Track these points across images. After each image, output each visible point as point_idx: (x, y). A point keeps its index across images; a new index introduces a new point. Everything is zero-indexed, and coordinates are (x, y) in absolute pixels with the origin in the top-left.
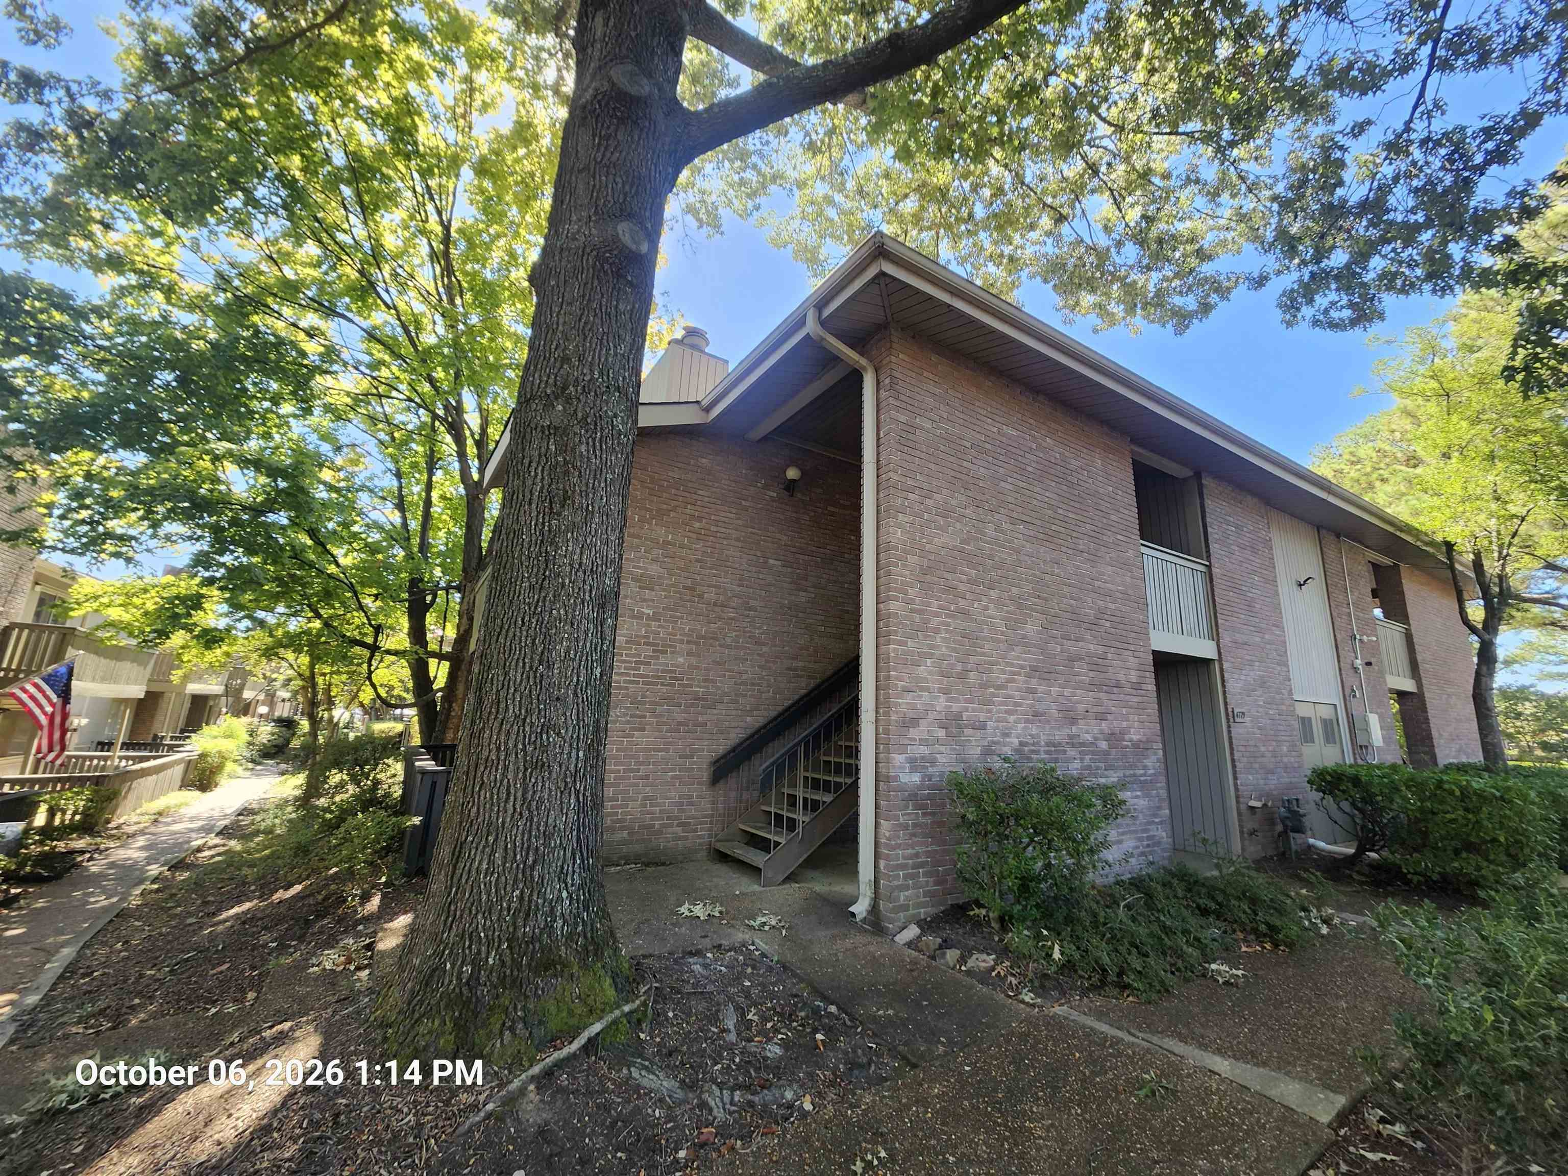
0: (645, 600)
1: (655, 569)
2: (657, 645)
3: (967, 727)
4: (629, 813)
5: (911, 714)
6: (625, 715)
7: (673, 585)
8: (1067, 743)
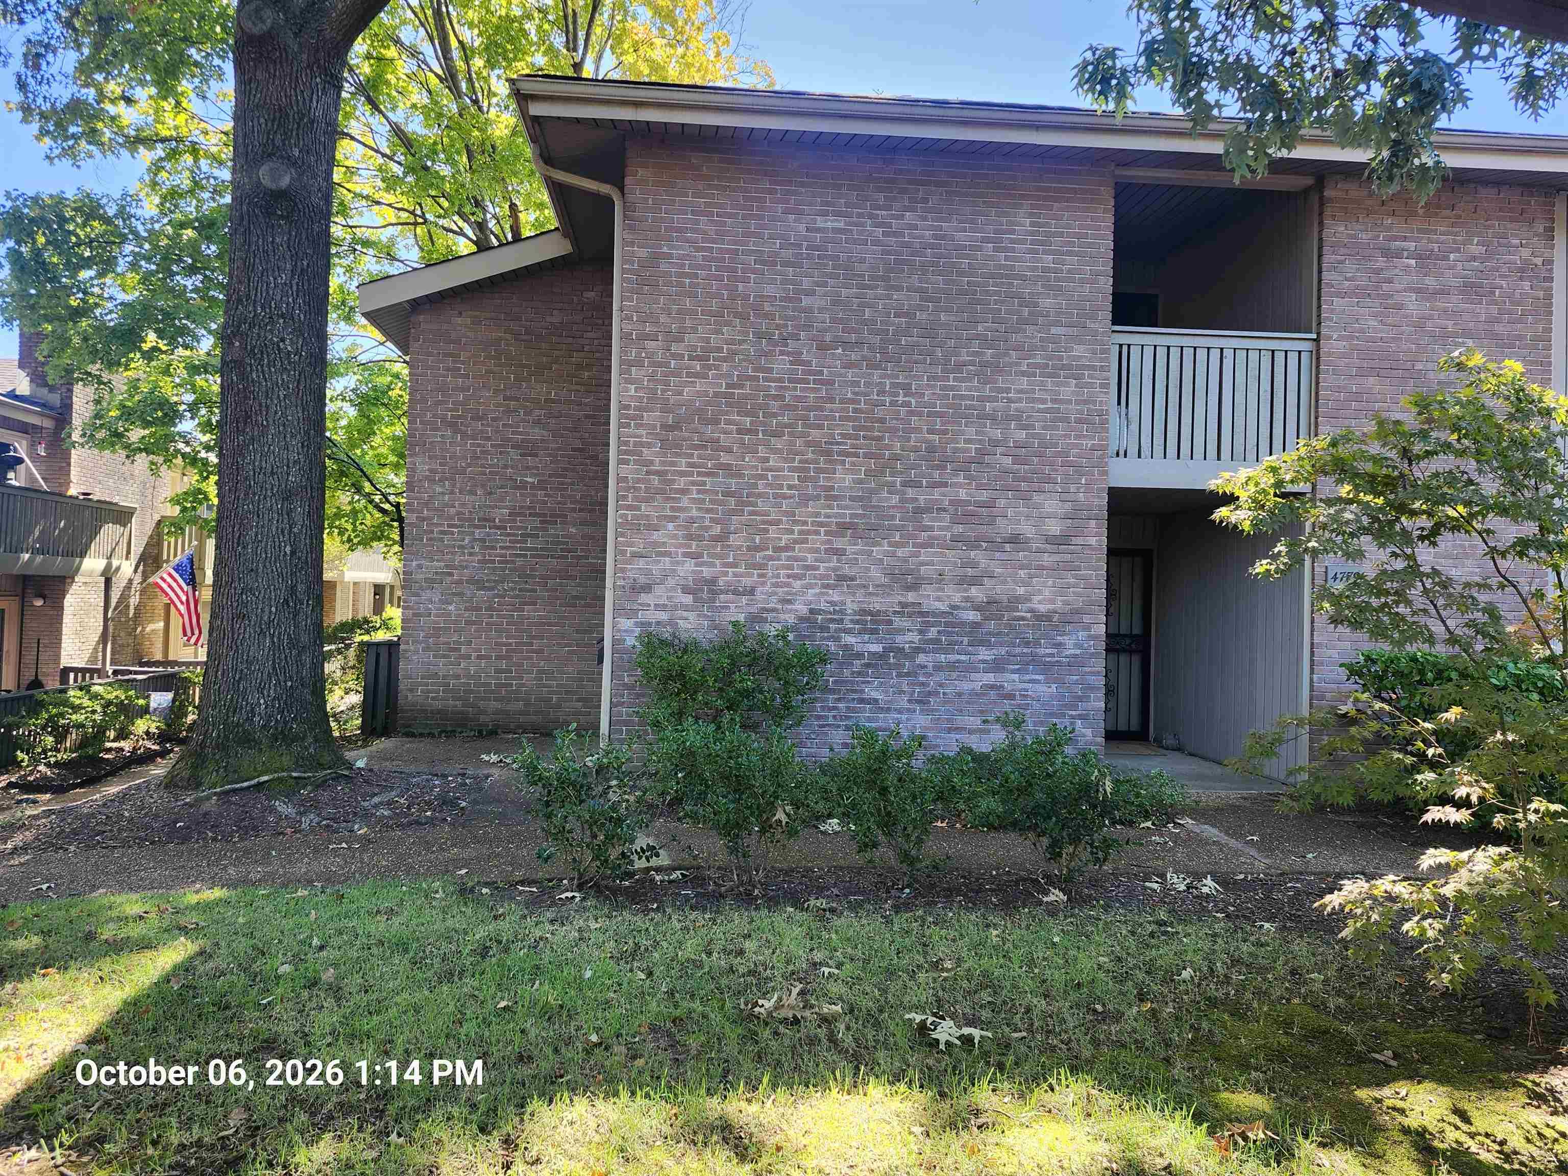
0: (528, 468)
1: (537, 433)
2: (545, 515)
3: (722, 592)
4: (523, 685)
5: (642, 580)
6: (513, 589)
7: (559, 449)
8: (895, 612)
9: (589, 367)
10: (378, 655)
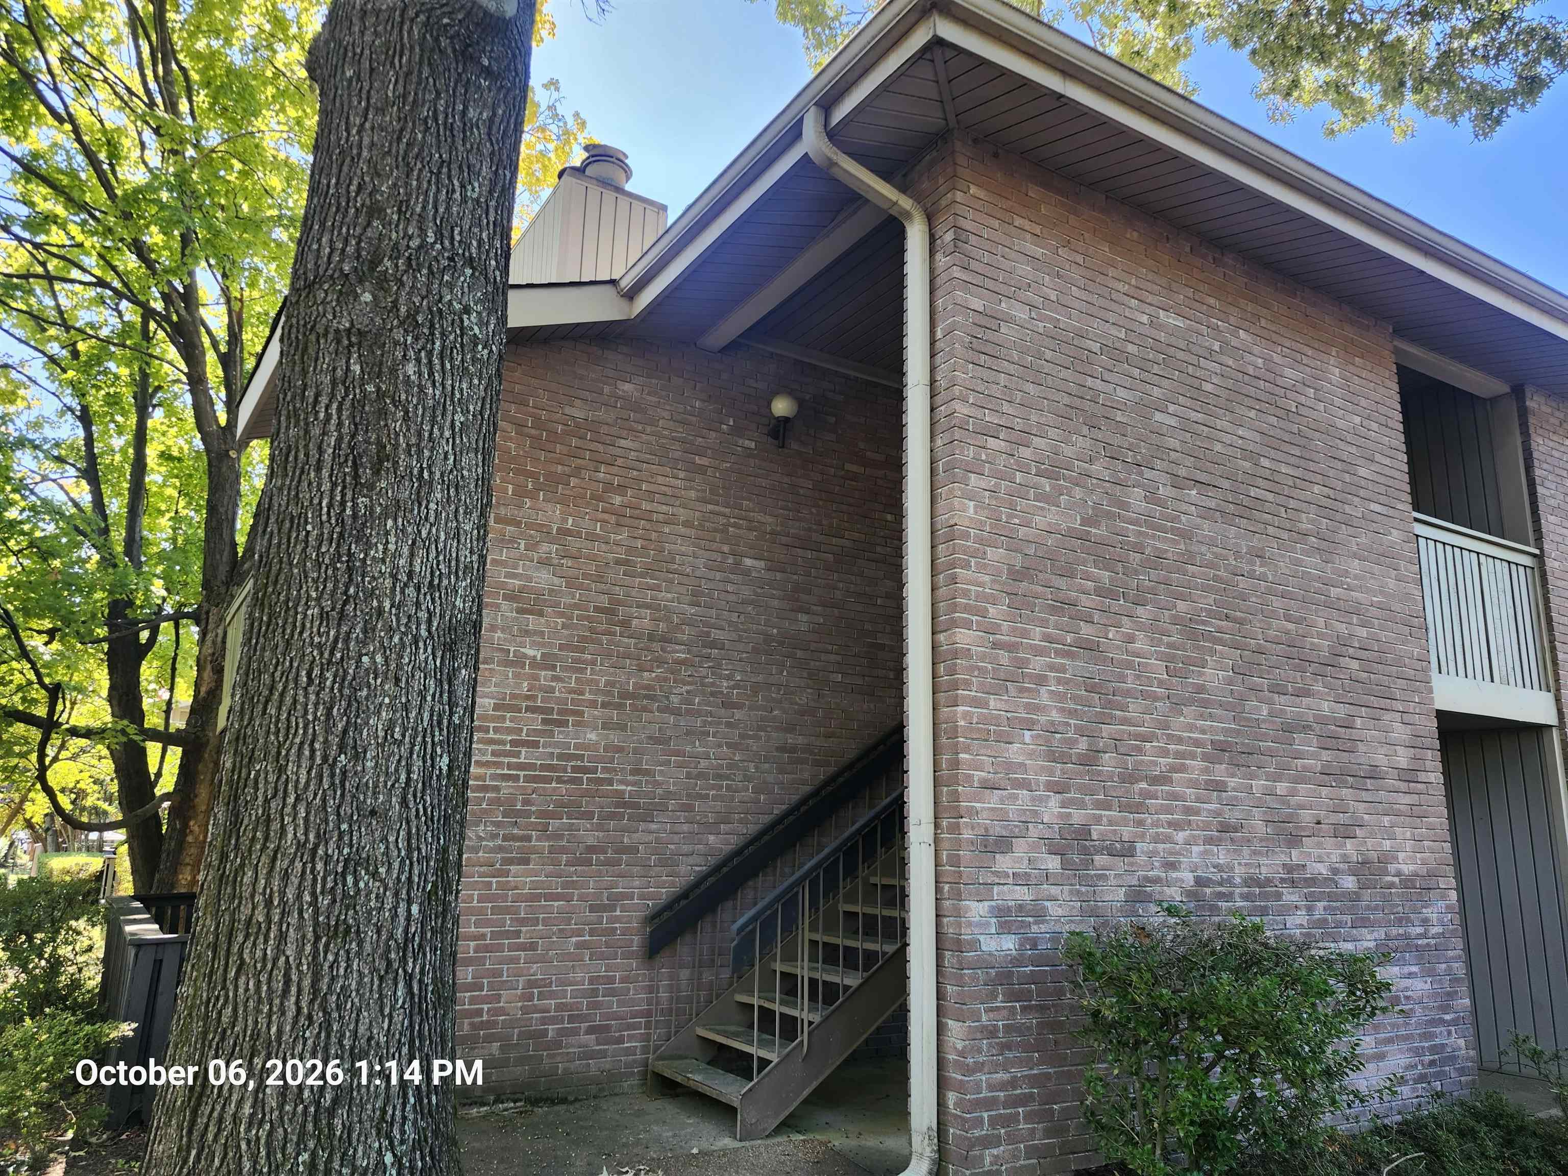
0: (527, 633)
1: (543, 578)
2: (550, 711)
3: (1099, 851)
4: (502, 1011)
5: (998, 829)
6: (494, 836)
7: (576, 606)
8: (1282, 880)
9: (622, 489)
10: (158, 963)
